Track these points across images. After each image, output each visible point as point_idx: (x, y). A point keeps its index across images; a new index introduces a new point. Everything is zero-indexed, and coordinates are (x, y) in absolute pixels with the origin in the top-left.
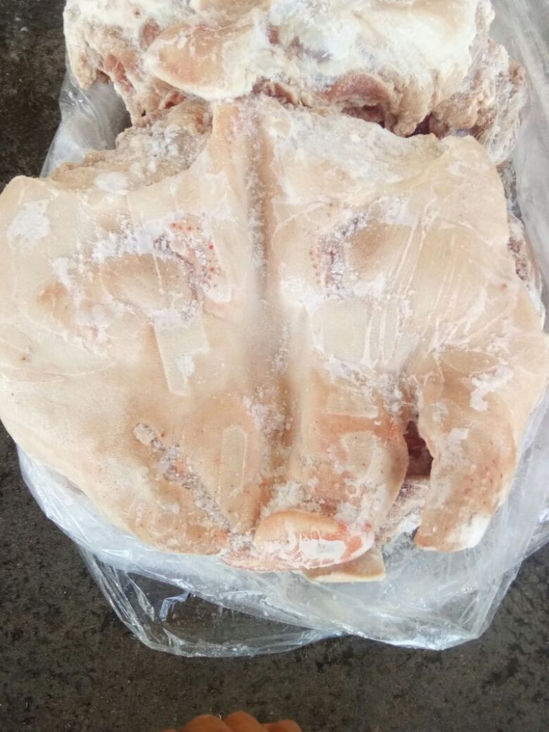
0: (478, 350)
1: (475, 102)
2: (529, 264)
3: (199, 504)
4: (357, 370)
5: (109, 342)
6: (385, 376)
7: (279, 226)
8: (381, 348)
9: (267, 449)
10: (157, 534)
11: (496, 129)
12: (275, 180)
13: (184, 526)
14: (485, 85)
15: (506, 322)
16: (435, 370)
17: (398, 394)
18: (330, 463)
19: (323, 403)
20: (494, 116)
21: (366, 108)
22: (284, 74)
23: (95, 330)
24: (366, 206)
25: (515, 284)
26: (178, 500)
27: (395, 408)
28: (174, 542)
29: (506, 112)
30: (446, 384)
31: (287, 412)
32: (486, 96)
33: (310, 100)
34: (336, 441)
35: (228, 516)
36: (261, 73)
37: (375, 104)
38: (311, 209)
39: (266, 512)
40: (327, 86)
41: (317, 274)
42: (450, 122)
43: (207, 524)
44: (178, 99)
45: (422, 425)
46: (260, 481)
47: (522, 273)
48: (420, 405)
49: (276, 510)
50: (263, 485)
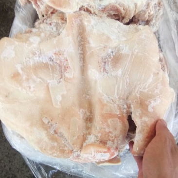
0: (150, 93)
1: (147, 13)
2: (165, 66)
3: (63, 142)
4: (113, 99)
5: (34, 91)
6: (122, 101)
7: (88, 53)
8: (120, 92)
9: (84, 124)
10: (50, 152)
11: (154, 21)
12: (87, 39)
13: (59, 150)
14: (151, 7)
15: (159, 84)
16: (137, 99)
17: (125, 106)
18: (105, 129)
19: (102, 109)
20: (153, 17)
21: (114, 15)
22: (89, 4)
23: (30, 87)
24: (116, 48)
25: (161, 72)
26: (57, 141)
27: (125, 111)
28: (55, 155)
29: (157, 16)
30: (140, 104)
31: (91, 112)
32: (151, 11)
33: (97, 13)
34: (106, 122)
35: (72, 146)
36: (82, 4)
37: (117, 13)
38: (98, 48)
39: (84, 144)
40: (102, 8)
41: (101, 69)
42: (140, 19)
43: (66, 149)
44: (55, 11)
45: (133, 116)
46: (82, 134)
47: (163, 69)
48: (132, 110)
49: (88, 144)
50: (83, 136)
